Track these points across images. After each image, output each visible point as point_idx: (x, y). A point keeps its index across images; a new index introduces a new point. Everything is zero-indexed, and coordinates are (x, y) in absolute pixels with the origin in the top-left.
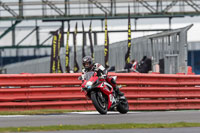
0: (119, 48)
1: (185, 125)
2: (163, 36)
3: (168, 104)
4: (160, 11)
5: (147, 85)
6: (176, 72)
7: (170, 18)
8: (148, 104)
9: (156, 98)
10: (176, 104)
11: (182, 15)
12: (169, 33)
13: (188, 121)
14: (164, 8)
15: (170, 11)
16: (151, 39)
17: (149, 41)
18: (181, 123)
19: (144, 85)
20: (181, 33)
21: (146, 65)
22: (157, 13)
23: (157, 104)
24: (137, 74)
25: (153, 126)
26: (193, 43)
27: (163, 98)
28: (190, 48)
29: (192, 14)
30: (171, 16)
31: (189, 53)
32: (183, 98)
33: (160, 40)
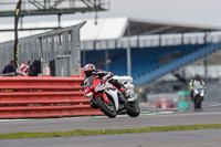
0: (5, 49)
1: (83, 134)
2: (52, 36)
3: (61, 110)
4: (48, 7)
5: (37, 90)
6: (69, 74)
7: (60, 15)
8: (39, 111)
9: (48, 104)
10: (70, 110)
11: (72, 11)
12: (59, 31)
13: (85, 129)
14: (52, 4)
15: (59, 7)
16: (40, 39)
17: (38, 41)
18: (78, 131)
19: (33, 90)
20: (73, 32)
22: (45, 10)
23: (49, 110)
24: (26, 77)
25: (47, 135)
26: (85, 42)
27: (55, 104)
28: (82, 48)
29: (83, 10)
30: (59, 13)
31: (82, 52)
32: (78, 103)
33: (49, 40)
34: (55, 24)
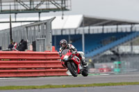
0: (4, 34)
1: (51, 87)
2: (34, 26)
3: (39, 72)
4: (32, 8)
5: (24, 59)
6: (44, 50)
7: (40, 13)
8: (24, 73)
9: (31, 68)
10: (44, 72)
11: (47, 10)
12: (39, 23)
13: (53, 84)
14: (35, 6)
15: (39, 8)
16: (27, 27)
17: (25, 29)
18: (48, 85)
19: (22, 59)
20: (47, 24)
21: (23, 46)
22: (30, 10)
23: (31, 72)
24: (17, 52)
25: (28, 88)
27: (35, 68)
28: (54, 34)
29: (54, 10)
30: (40, 12)
31: (53, 37)
32: (50, 68)
33: (33, 28)
34: (37, 19)
